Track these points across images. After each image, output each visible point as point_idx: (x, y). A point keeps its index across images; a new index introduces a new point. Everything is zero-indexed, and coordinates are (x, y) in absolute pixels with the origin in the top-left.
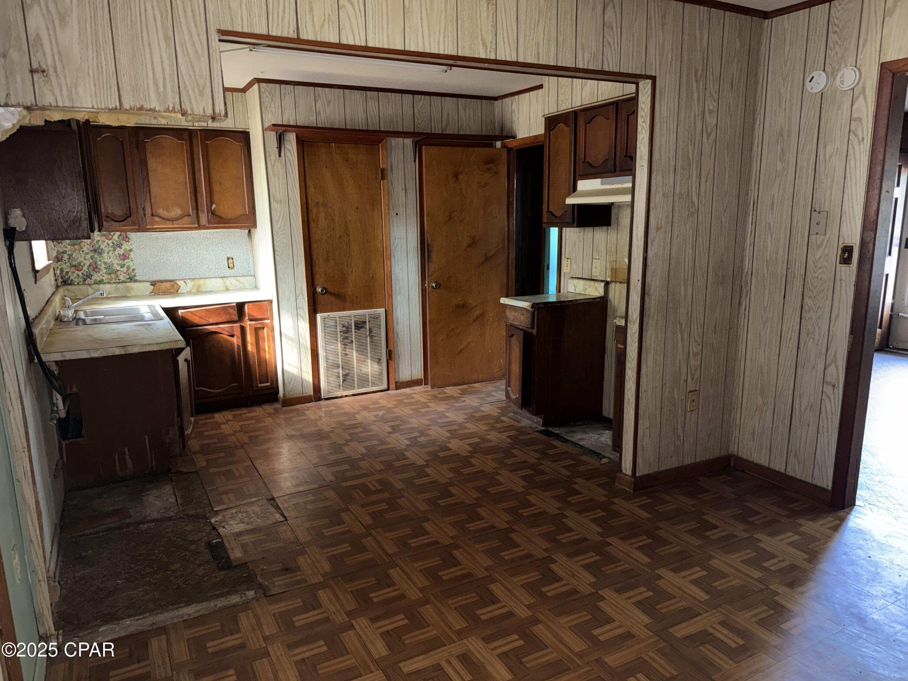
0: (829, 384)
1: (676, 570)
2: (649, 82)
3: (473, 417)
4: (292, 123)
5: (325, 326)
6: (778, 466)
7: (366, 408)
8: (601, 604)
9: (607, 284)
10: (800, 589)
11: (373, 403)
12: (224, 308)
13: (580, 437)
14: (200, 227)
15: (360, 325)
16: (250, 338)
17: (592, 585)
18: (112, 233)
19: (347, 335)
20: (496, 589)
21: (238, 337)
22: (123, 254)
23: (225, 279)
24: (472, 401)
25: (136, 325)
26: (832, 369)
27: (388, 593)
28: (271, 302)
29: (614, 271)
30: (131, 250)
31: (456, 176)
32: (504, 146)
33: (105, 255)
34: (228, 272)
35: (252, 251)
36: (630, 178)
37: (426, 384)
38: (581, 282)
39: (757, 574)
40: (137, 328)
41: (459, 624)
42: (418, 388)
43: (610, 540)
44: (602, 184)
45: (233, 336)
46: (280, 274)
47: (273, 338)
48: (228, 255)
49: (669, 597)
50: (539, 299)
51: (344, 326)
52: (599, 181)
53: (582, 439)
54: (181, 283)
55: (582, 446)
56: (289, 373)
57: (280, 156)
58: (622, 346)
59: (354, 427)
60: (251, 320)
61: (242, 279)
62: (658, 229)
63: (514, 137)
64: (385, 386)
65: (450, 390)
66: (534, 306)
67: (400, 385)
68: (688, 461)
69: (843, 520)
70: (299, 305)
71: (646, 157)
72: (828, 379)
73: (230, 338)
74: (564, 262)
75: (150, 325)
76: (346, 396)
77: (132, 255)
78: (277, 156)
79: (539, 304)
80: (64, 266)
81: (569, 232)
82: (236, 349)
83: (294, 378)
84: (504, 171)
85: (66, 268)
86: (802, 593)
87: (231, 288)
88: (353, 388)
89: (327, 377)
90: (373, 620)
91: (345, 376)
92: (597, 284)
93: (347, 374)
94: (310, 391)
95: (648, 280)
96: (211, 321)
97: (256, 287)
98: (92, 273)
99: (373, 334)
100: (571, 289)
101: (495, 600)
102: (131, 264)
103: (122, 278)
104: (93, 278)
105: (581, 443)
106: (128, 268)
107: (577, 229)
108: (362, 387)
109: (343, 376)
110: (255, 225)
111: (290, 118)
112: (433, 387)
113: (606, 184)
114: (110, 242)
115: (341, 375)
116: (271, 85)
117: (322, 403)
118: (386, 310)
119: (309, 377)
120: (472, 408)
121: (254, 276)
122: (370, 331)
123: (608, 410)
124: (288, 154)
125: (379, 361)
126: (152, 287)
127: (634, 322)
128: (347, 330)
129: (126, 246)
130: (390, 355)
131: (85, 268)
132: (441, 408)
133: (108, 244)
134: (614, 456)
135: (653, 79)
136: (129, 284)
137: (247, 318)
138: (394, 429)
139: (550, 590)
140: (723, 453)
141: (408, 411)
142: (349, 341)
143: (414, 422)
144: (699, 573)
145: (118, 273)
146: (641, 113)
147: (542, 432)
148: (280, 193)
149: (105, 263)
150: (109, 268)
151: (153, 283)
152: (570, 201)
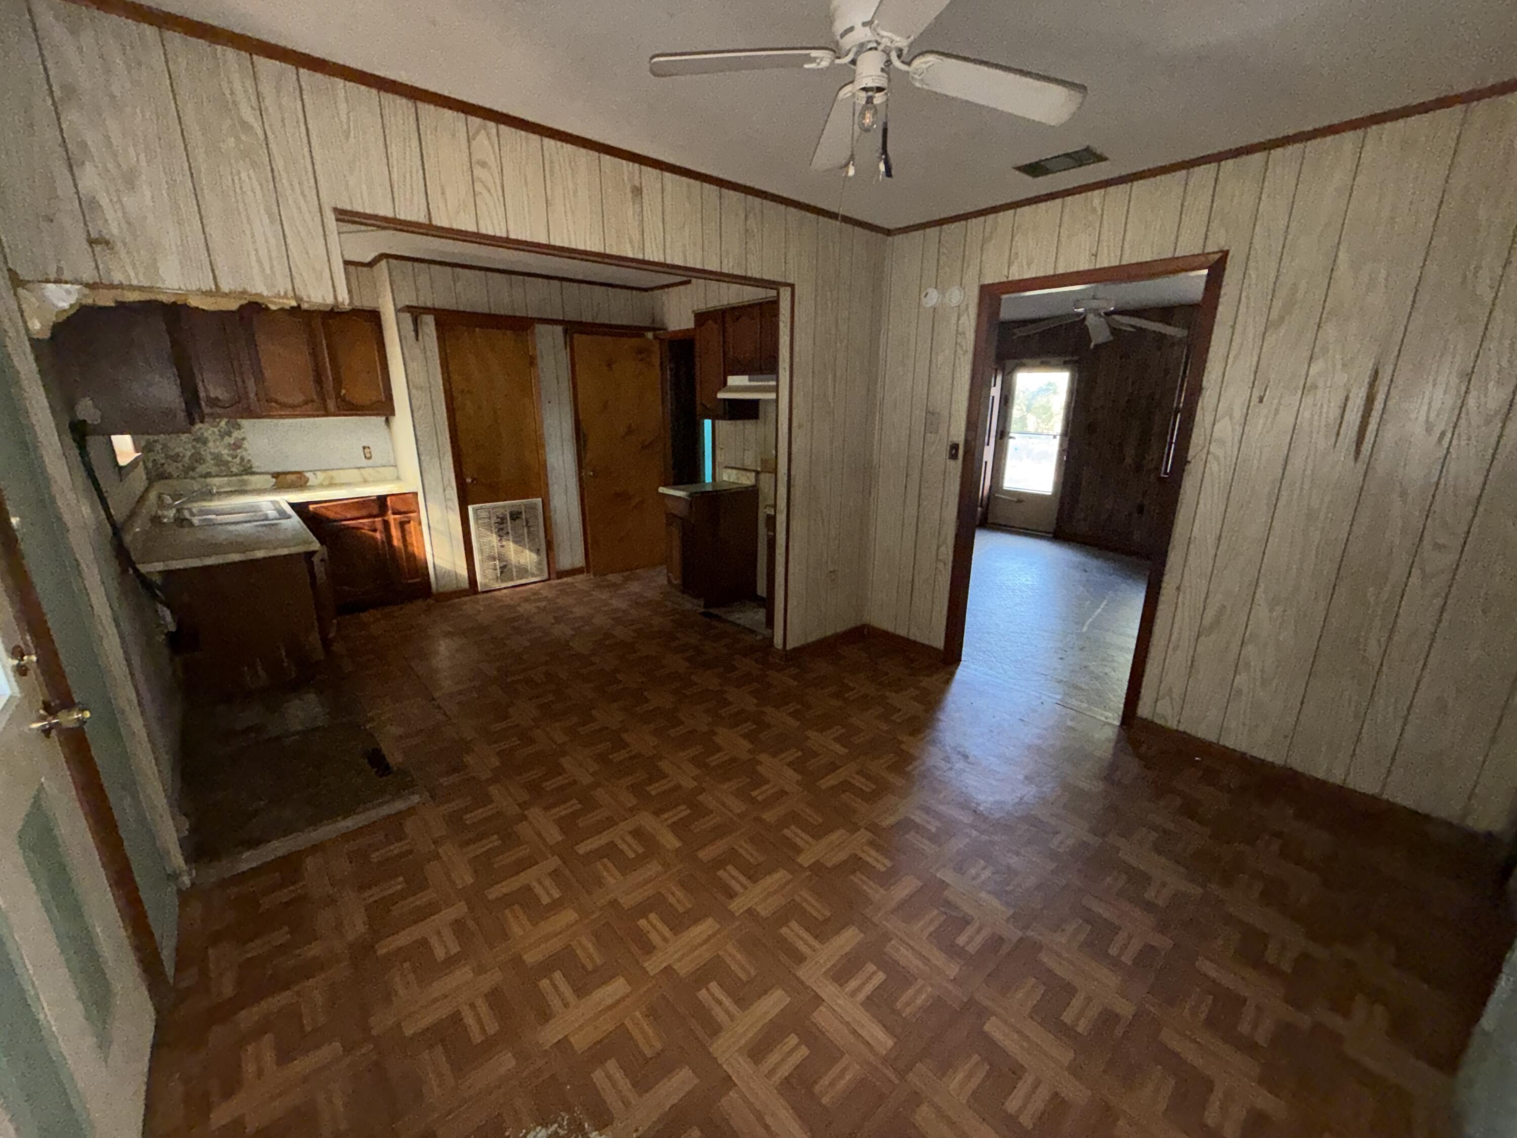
0: (940, 561)
1: (821, 731)
2: (789, 289)
3: (637, 603)
4: (429, 305)
5: (477, 519)
6: (902, 632)
7: (527, 600)
8: (759, 768)
9: (757, 473)
10: (920, 736)
11: (534, 594)
12: (362, 503)
13: (737, 616)
14: (327, 414)
15: (515, 516)
16: (395, 532)
17: (749, 751)
18: (218, 420)
19: (502, 526)
20: (664, 765)
21: (381, 532)
22: (234, 444)
23: (362, 470)
24: (635, 587)
25: (257, 526)
26: (943, 549)
27: (560, 781)
28: (416, 494)
29: (764, 462)
30: (244, 439)
31: (609, 365)
32: (655, 337)
33: (211, 444)
34: (364, 462)
35: (391, 439)
36: (774, 376)
37: (588, 572)
38: (735, 471)
39: (885, 727)
40: (260, 529)
41: (631, 801)
42: (580, 577)
43: (765, 709)
44: (750, 380)
45: (375, 530)
46: (424, 464)
47: (421, 531)
48: (364, 444)
49: (815, 754)
50: (694, 488)
51: (498, 517)
52: (746, 378)
53: (739, 619)
54: (308, 475)
55: (739, 625)
56: (442, 568)
57: (417, 339)
58: (772, 534)
59: (514, 619)
60: (394, 513)
61: (382, 470)
62: (800, 426)
63: (665, 329)
64: (546, 576)
65: (611, 577)
66: (691, 495)
67: (561, 574)
68: (830, 632)
69: (952, 674)
70: (448, 497)
71: (788, 360)
72: (940, 557)
73: (371, 533)
74: (718, 452)
75: (276, 524)
76: (505, 588)
77: (246, 444)
78: (414, 340)
79: (696, 493)
80: (157, 457)
81: (720, 423)
82: (380, 543)
83: (447, 573)
84: (656, 361)
85: (160, 458)
86: (922, 739)
87: (370, 479)
88: (512, 580)
89: (483, 571)
90: (547, 808)
91: (503, 568)
92: (748, 474)
93: (505, 566)
94: (465, 584)
95: (793, 473)
96: (349, 516)
97: (398, 478)
98: (196, 465)
99: (530, 524)
100: (725, 478)
101: (664, 776)
102: (244, 453)
103: (234, 470)
104: (198, 470)
105: (738, 622)
106: (242, 459)
107: (729, 422)
108: (521, 579)
109: (501, 568)
110: (392, 413)
111: (427, 299)
112: (595, 575)
113: (754, 381)
114: (216, 430)
115: (498, 567)
116: (403, 262)
117: (480, 596)
118: (543, 501)
119: (463, 572)
120: (636, 594)
121: (395, 466)
122: (527, 522)
123: (762, 590)
124: (427, 338)
125: (538, 552)
126: (274, 480)
127: (782, 512)
128: (502, 521)
129: (236, 434)
130: (550, 546)
131: (186, 459)
132: (604, 596)
133: (214, 432)
134: (767, 632)
135: (792, 286)
136: (245, 477)
137: (390, 512)
138: (558, 620)
139: (715, 760)
140: (859, 624)
141: (570, 600)
142: (505, 531)
143: (579, 611)
144: (838, 731)
145: (230, 465)
146: (782, 318)
147: (703, 614)
148: (420, 379)
149: (210, 453)
150: (217, 458)
151: (276, 475)
152: (721, 395)
